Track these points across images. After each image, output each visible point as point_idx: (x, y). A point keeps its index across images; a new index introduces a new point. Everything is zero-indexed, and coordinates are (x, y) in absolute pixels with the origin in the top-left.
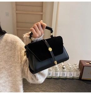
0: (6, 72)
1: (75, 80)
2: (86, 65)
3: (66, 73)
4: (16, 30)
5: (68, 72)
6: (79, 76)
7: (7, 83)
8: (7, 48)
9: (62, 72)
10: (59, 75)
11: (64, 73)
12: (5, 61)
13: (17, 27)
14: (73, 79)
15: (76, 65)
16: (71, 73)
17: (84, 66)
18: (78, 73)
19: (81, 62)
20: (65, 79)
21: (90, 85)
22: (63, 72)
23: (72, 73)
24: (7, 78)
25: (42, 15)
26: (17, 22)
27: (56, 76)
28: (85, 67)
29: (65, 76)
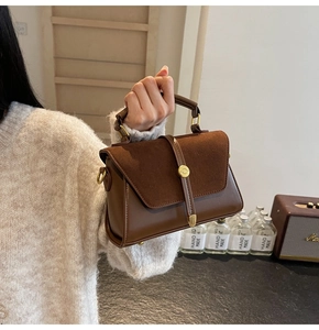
0: (37, 243)
1: (258, 261)
2: (297, 212)
3: (227, 238)
4: (54, 86)
5: (234, 233)
6: (270, 249)
7: (39, 275)
8: (43, 164)
9: (214, 236)
10: (206, 244)
11: (222, 237)
12: (36, 208)
13: (56, 76)
14: (250, 257)
15: (262, 212)
16: (246, 238)
17: (288, 217)
18: (269, 238)
19: (278, 202)
20: (226, 257)
21: (306, 277)
22: (218, 234)
23: (249, 238)
24: (41, 260)
25: (146, 32)
26: (57, 58)
27: (196, 248)
28: (292, 219)
29: (225, 248)
